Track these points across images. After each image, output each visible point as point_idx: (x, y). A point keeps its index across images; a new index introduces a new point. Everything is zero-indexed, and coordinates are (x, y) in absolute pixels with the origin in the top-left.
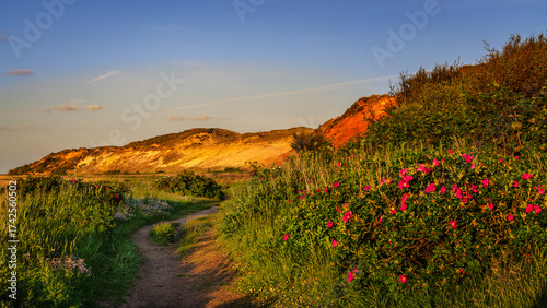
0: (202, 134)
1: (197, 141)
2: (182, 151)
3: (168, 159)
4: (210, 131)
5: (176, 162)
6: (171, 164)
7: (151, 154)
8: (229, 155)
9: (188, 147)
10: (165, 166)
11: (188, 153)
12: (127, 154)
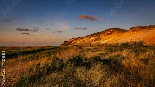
0: (112, 30)
1: (109, 33)
2: (102, 37)
3: (96, 40)
4: (116, 29)
5: (99, 41)
6: (96, 42)
7: (92, 39)
8: (124, 37)
9: (105, 35)
10: (94, 43)
11: (105, 37)
12: (85, 39)
